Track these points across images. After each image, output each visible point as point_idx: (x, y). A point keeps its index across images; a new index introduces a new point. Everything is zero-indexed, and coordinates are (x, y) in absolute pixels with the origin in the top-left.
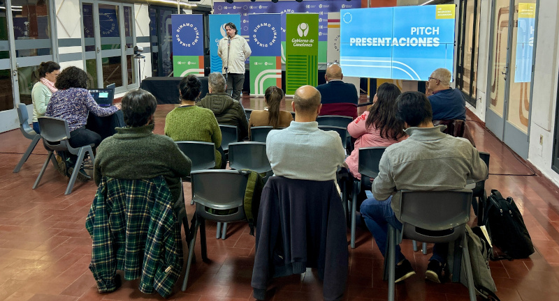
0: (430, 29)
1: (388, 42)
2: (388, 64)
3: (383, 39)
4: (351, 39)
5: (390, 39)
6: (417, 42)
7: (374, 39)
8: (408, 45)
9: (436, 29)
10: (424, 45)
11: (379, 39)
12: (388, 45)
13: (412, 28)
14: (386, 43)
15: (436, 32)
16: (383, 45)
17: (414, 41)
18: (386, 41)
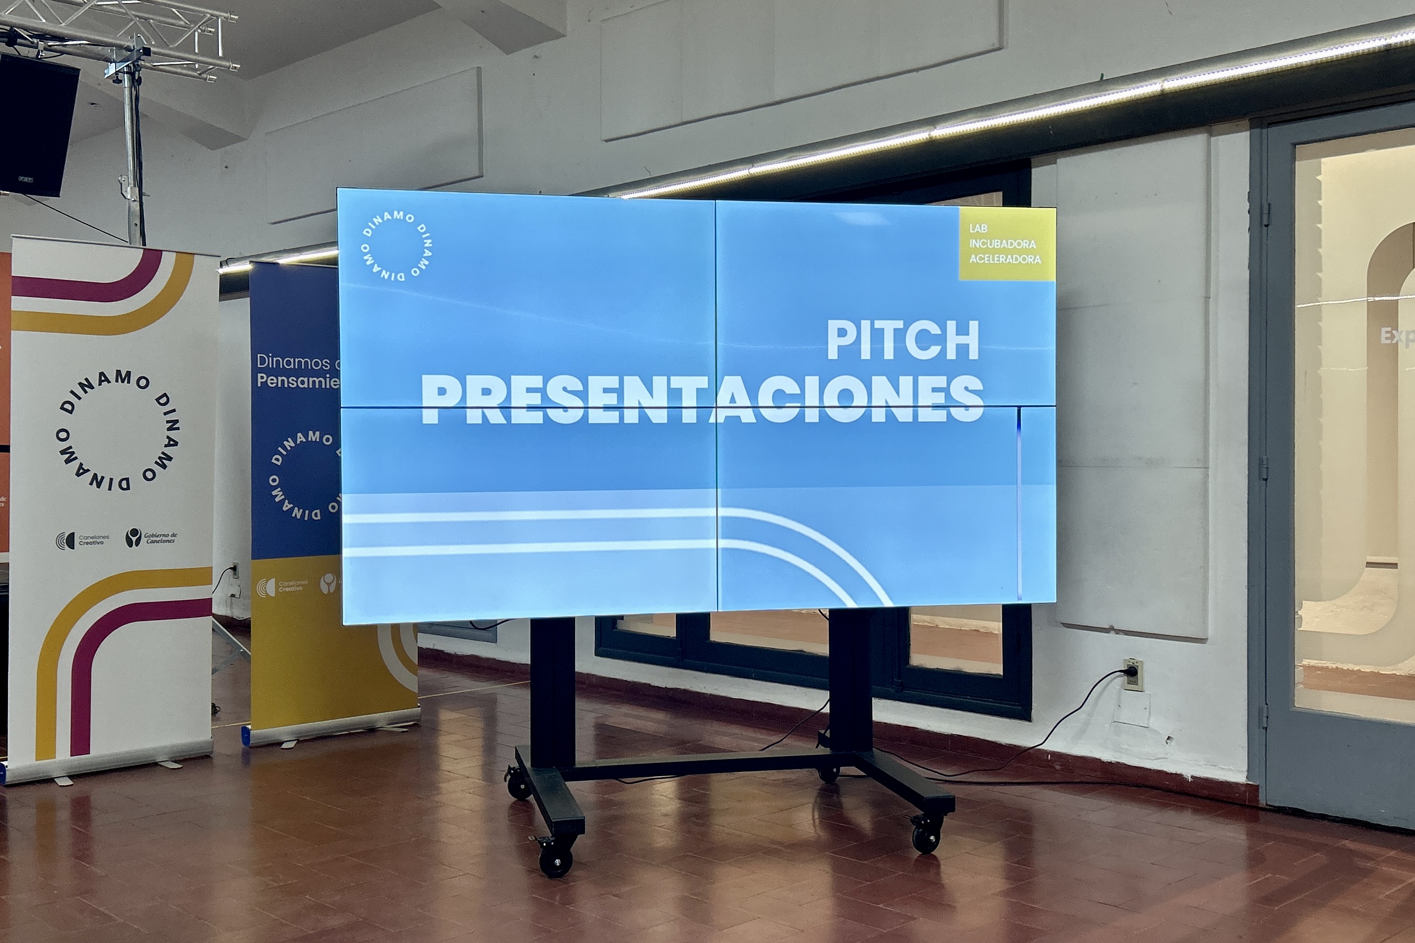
0: (935, 329)
1: (689, 399)
2: (693, 528)
3: (659, 382)
4: (430, 383)
5: (703, 382)
6: (860, 399)
7: (596, 383)
8: (812, 416)
9: (963, 330)
10: (904, 416)
11: (633, 384)
12: (689, 417)
13: (834, 325)
14: (675, 408)
15: (963, 350)
16: (659, 417)
17: (846, 397)
18: (675, 394)
